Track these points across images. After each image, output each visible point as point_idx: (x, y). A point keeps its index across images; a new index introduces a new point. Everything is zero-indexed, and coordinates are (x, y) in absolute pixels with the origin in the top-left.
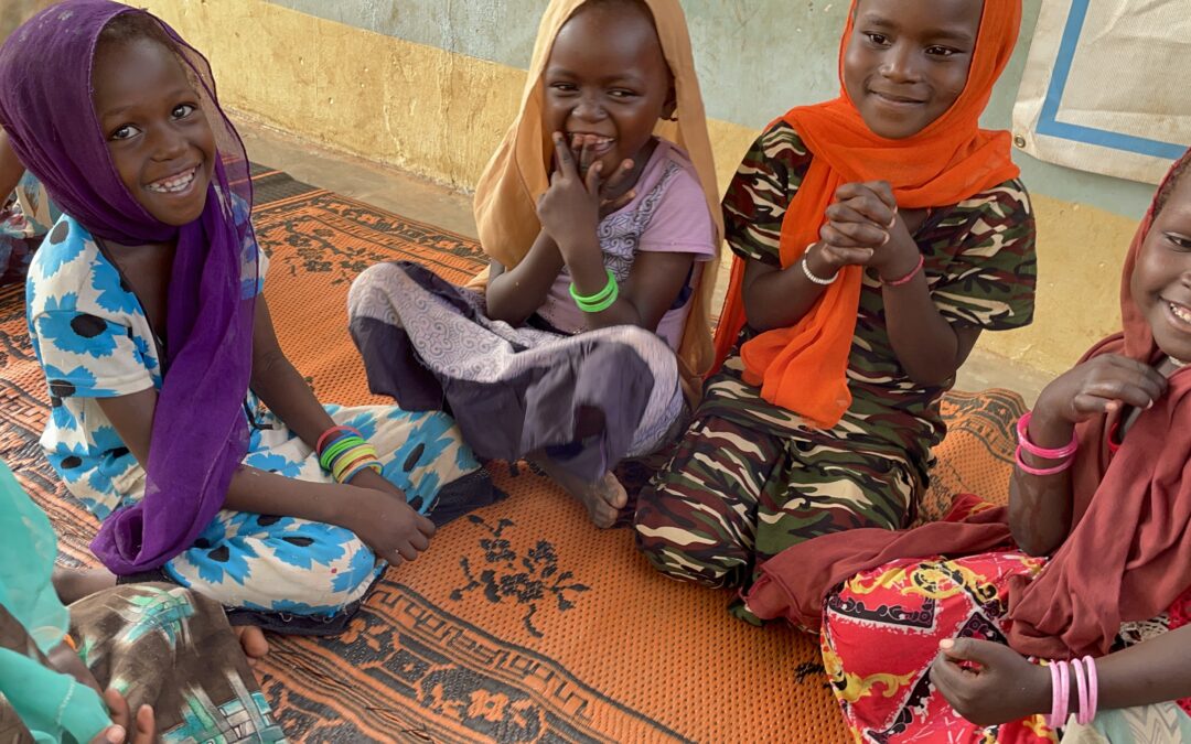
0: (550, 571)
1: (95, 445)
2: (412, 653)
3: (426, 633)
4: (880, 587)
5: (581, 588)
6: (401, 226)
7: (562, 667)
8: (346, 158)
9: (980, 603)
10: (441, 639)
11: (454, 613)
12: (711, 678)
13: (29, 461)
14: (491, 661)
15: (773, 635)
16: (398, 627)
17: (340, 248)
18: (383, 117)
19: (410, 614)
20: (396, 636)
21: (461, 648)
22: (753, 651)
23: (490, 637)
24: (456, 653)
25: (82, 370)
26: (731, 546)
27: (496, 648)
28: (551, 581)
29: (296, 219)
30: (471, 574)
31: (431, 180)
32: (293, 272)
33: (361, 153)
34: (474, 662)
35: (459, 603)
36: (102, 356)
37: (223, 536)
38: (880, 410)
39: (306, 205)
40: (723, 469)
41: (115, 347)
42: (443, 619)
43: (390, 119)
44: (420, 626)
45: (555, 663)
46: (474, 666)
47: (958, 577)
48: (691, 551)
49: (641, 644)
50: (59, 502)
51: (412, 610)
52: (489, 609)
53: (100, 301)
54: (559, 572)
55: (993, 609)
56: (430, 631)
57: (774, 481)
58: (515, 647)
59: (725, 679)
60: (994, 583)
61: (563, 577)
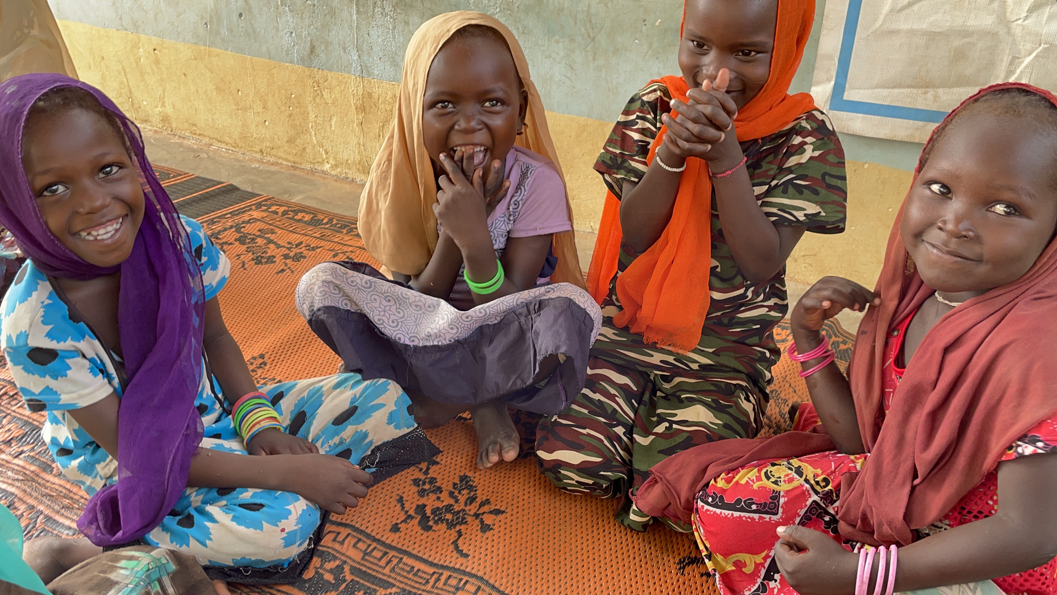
0: (472, 500)
1: (78, 440)
2: (361, 581)
3: (372, 563)
4: (737, 482)
5: (497, 512)
6: (331, 220)
7: (487, 581)
8: (282, 168)
9: (817, 493)
10: (384, 568)
11: (394, 544)
12: (609, 578)
13: (29, 447)
14: (427, 582)
15: (657, 536)
16: (348, 561)
17: (280, 242)
18: (310, 133)
19: (358, 548)
20: (347, 568)
21: (402, 573)
22: (642, 552)
23: (425, 561)
24: (398, 578)
25: (48, 390)
26: (614, 463)
27: (431, 570)
28: (472, 509)
29: (243, 222)
30: (406, 509)
31: (353, 180)
32: (243, 266)
33: (295, 163)
34: (413, 584)
35: (398, 534)
36: (59, 378)
37: (190, 505)
38: (723, 344)
39: (251, 209)
40: (603, 399)
41: (70, 368)
42: (385, 550)
43: (315, 134)
44: (366, 557)
45: (481, 579)
46: (414, 588)
47: (799, 471)
48: (582, 469)
49: (551, 554)
50: (56, 480)
51: (360, 545)
52: (424, 537)
53: (49, 335)
54: (479, 500)
55: (829, 498)
56: (375, 561)
57: (645, 406)
58: (447, 568)
59: (621, 577)
60: (828, 475)
61: (482, 504)
